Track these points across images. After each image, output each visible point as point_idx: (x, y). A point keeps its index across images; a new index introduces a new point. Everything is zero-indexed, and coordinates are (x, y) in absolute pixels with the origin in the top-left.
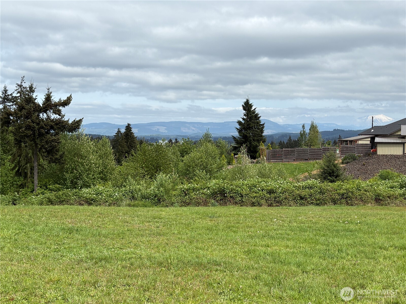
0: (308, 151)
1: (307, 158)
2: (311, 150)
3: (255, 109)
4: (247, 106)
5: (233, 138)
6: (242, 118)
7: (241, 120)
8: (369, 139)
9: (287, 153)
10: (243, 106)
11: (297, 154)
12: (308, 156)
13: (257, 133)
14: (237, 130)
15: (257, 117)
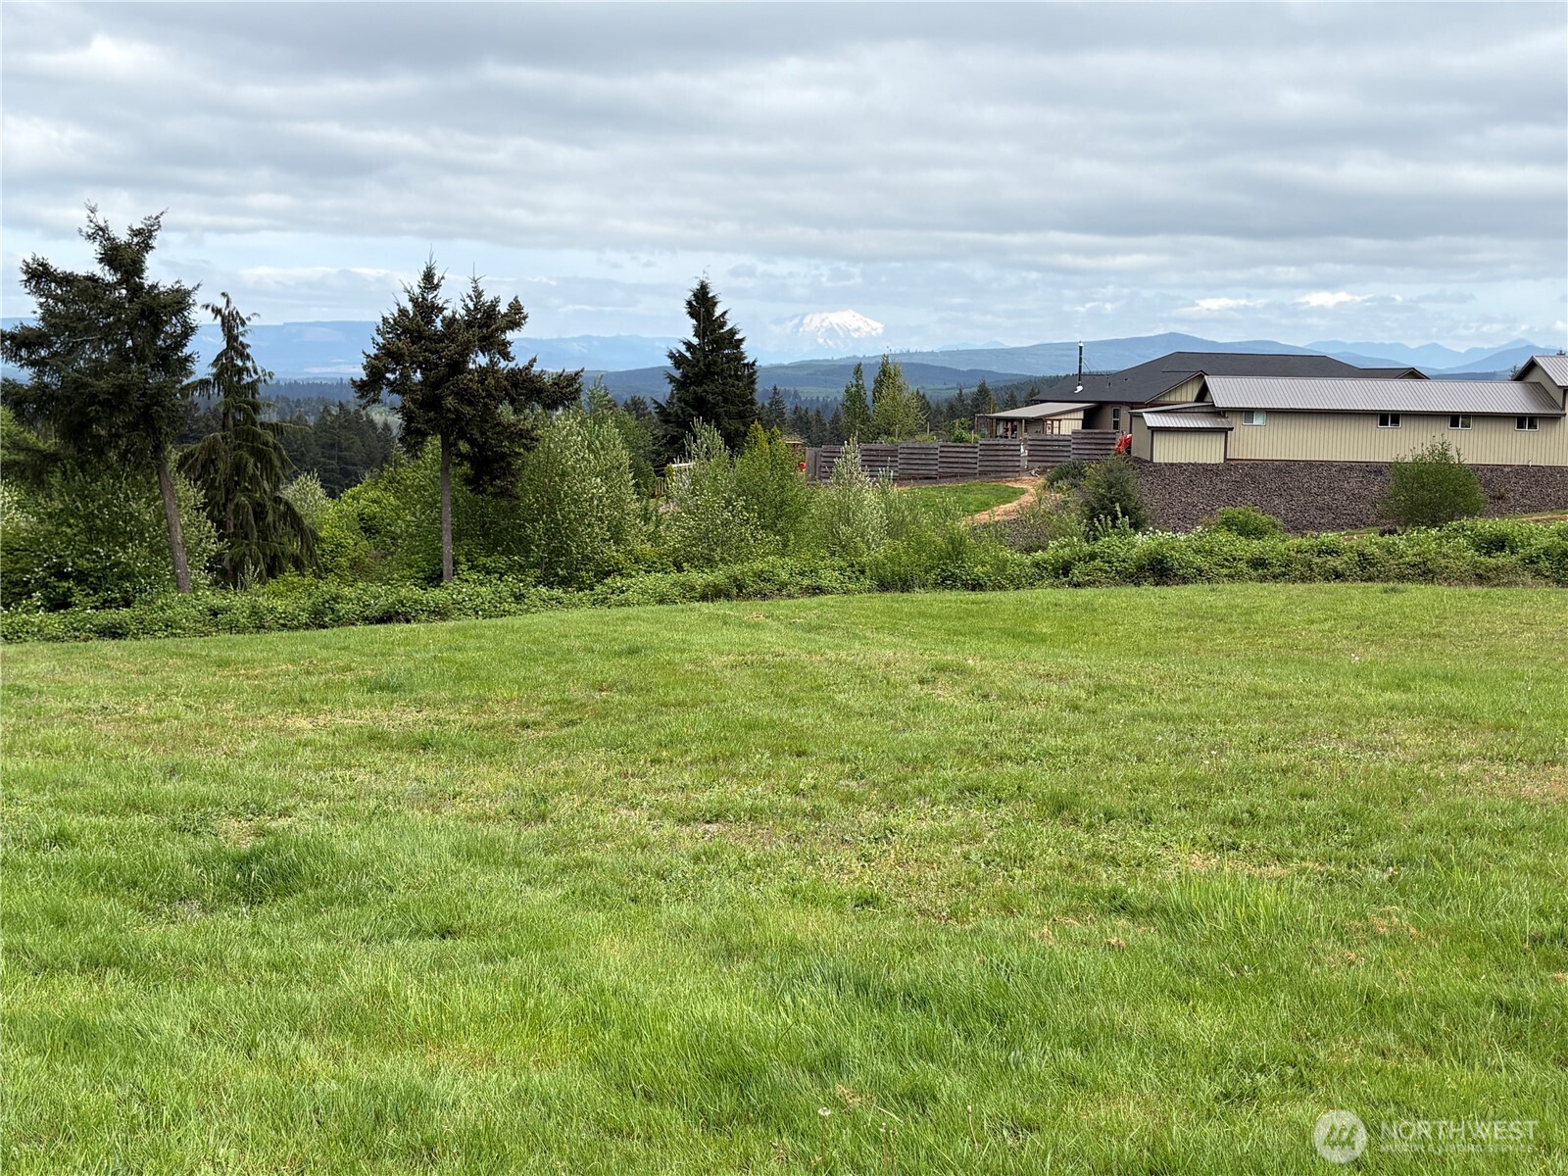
0: (938, 452)
1: (934, 473)
2: (946, 449)
3: (725, 313)
4: (702, 304)
5: (656, 408)
6: (685, 343)
7: (683, 349)
8: (1081, 415)
9: (872, 458)
10: (689, 303)
11: (902, 461)
12: (937, 468)
13: (738, 392)
14: (668, 380)
15: (732, 341)
